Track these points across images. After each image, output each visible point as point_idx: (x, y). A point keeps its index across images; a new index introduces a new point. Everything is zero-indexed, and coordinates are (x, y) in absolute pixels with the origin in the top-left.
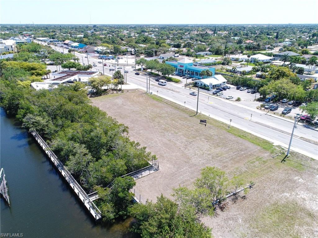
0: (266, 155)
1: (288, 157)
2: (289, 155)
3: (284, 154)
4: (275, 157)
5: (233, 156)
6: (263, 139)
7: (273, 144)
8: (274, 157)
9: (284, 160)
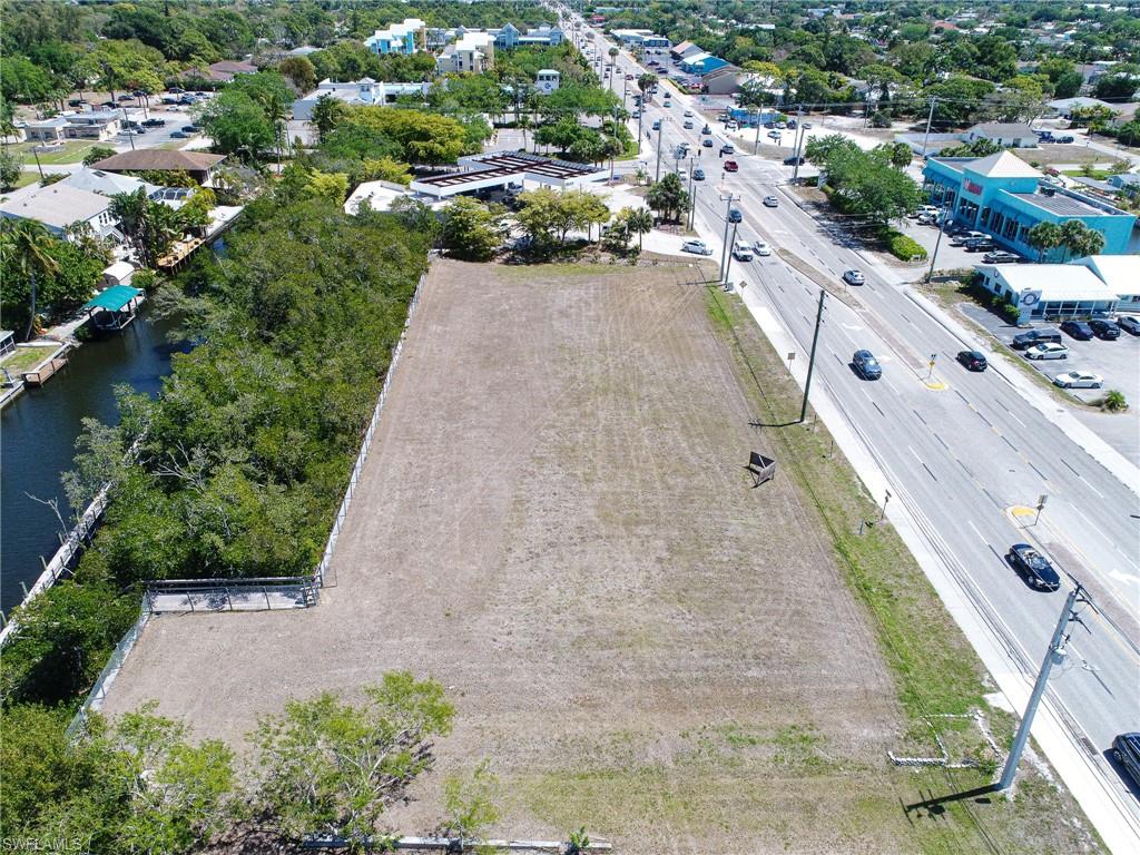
0: (868, 732)
1: (987, 801)
2: (1010, 792)
3: (987, 770)
4: (909, 764)
5: (687, 669)
6: (967, 650)
7: (986, 696)
8: (898, 763)
9: (935, 807)
